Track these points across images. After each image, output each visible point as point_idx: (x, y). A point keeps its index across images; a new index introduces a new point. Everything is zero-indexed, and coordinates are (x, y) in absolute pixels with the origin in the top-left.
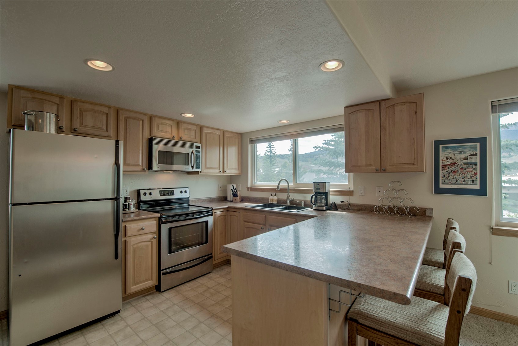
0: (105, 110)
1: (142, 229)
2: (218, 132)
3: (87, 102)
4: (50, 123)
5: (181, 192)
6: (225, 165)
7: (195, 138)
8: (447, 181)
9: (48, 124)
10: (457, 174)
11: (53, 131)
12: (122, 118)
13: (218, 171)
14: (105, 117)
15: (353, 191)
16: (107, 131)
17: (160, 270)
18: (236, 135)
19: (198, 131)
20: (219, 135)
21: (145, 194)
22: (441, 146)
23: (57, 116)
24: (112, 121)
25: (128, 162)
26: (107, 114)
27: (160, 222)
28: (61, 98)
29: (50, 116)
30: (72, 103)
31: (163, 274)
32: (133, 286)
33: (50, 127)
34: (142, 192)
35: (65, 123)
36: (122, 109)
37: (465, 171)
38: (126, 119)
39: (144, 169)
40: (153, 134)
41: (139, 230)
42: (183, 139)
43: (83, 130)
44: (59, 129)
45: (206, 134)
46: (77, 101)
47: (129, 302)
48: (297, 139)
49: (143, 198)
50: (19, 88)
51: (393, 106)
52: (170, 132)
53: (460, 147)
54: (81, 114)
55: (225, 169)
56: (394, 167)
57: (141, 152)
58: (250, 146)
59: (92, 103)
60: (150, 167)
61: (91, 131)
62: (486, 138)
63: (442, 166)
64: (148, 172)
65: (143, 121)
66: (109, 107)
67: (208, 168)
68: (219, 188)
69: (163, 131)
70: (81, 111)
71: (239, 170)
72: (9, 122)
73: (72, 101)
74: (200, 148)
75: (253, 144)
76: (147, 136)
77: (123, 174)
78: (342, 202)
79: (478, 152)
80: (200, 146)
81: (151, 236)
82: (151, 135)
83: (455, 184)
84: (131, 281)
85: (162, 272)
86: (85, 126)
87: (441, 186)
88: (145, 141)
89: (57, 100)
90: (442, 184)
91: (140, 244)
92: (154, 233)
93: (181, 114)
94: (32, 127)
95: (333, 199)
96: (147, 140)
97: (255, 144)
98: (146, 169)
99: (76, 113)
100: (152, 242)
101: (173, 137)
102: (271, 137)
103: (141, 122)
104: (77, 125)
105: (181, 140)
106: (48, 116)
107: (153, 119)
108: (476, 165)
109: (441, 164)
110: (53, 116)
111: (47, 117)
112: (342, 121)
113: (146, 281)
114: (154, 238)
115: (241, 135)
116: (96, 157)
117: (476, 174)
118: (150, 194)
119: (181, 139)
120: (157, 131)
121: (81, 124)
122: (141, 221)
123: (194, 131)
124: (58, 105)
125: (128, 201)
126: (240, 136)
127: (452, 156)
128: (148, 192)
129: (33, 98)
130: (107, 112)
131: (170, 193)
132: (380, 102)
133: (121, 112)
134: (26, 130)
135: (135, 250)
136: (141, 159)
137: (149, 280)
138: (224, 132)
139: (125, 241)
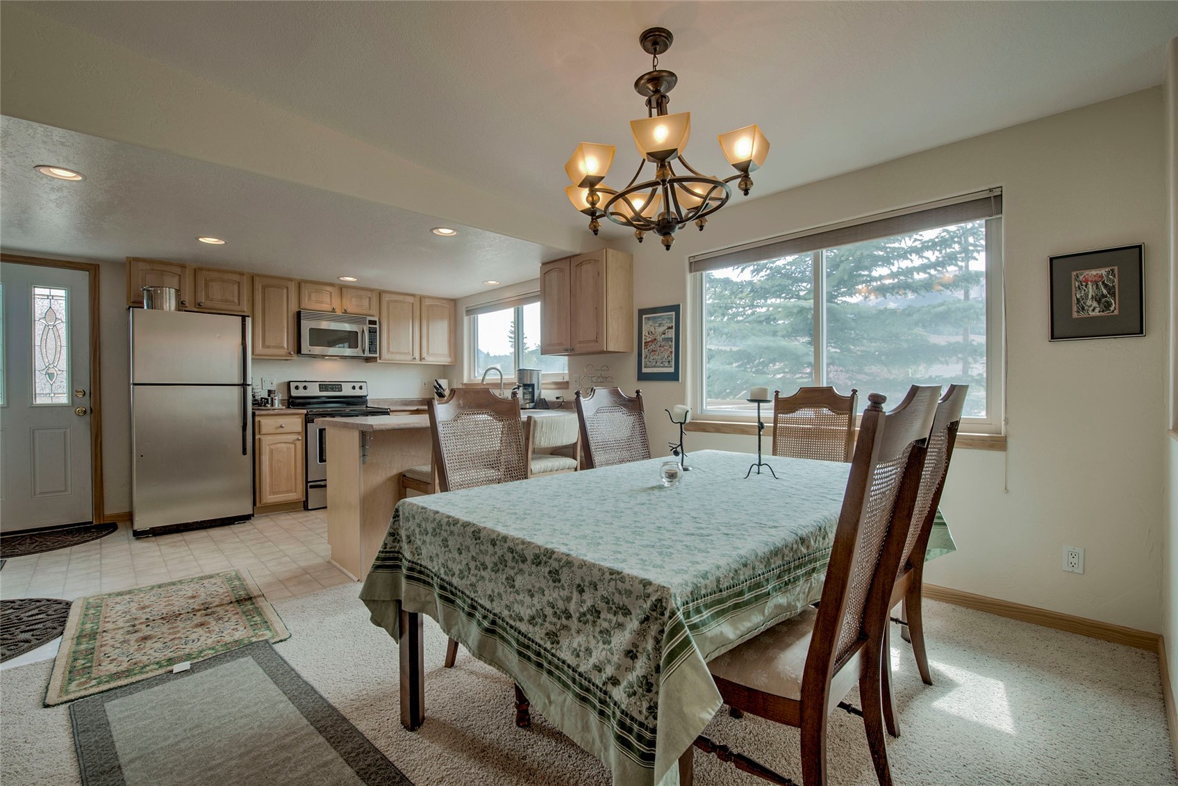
0: (236, 278)
1: (281, 427)
2: (411, 299)
3: (214, 270)
4: (169, 299)
5: (354, 388)
6: (424, 350)
7: (370, 309)
8: (648, 364)
9: (168, 300)
10: (657, 353)
11: (173, 307)
12: (258, 286)
13: (410, 357)
14: (236, 287)
15: (567, 382)
16: (239, 304)
17: (307, 482)
18: (445, 302)
19: (374, 299)
20: (413, 304)
21: (297, 388)
22: (644, 316)
23: (178, 291)
24: (245, 291)
25: (267, 343)
26: (239, 283)
27: (308, 420)
28: (183, 267)
29: (169, 292)
30: (196, 272)
31: (311, 487)
32: (270, 495)
33: (170, 303)
34: (293, 385)
35: (188, 298)
36: (259, 275)
37: (663, 349)
38: (264, 288)
39: (290, 353)
40: (303, 306)
41: (277, 428)
42: (348, 311)
43: (209, 304)
44: (181, 306)
45: (389, 302)
46: (201, 269)
47: (267, 516)
48: (520, 307)
49: (294, 393)
50: (137, 260)
51: (581, 264)
52: (329, 302)
53: (659, 317)
54: (206, 285)
55: (424, 355)
56: (582, 345)
57: (285, 330)
58: (466, 319)
59: (219, 271)
60: (299, 351)
61: (219, 305)
62: (679, 305)
63: (645, 343)
64: (295, 357)
65: (288, 288)
66: (242, 274)
67: (393, 353)
68: (423, 384)
69: (317, 302)
70: (206, 281)
71: (450, 356)
72: (128, 298)
73: (195, 270)
74: (376, 324)
75: (472, 316)
76: (294, 308)
77: (252, 359)
78: (557, 398)
79: (674, 325)
80: (376, 321)
81: (295, 437)
82: (299, 307)
83: (654, 367)
84: (268, 489)
85: (309, 484)
86: (212, 300)
87: (644, 370)
88: (291, 315)
89: (178, 270)
90: (645, 367)
91: (279, 445)
92: (299, 433)
93: (338, 278)
94: (152, 306)
95: (548, 394)
96: (294, 314)
97: (476, 316)
98: (292, 353)
99: (201, 283)
100: (295, 444)
101: (334, 309)
102: (489, 304)
103: (285, 290)
104: (202, 298)
105: (347, 313)
106: (168, 291)
107: (303, 285)
108: (672, 341)
109: (644, 341)
110: (173, 291)
111: (166, 293)
112: (537, 288)
113: (288, 492)
114: (298, 440)
115: (454, 302)
116: (219, 337)
117: (671, 352)
118: (305, 388)
119: (345, 312)
120: (308, 301)
121: (207, 296)
122: (280, 417)
123: (368, 300)
124: (180, 275)
125: (272, 395)
126: (452, 303)
127: (652, 330)
128: (301, 385)
129: (153, 270)
130: (238, 280)
131: (336, 388)
132: (570, 258)
133: (257, 280)
134: (145, 307)
135: (271, 452)
136: (285, 340)
137: (292, 492)
138: (421, 298)
139: (260, 439)
